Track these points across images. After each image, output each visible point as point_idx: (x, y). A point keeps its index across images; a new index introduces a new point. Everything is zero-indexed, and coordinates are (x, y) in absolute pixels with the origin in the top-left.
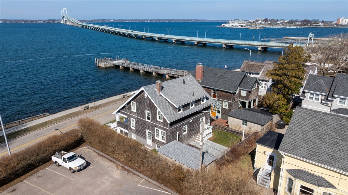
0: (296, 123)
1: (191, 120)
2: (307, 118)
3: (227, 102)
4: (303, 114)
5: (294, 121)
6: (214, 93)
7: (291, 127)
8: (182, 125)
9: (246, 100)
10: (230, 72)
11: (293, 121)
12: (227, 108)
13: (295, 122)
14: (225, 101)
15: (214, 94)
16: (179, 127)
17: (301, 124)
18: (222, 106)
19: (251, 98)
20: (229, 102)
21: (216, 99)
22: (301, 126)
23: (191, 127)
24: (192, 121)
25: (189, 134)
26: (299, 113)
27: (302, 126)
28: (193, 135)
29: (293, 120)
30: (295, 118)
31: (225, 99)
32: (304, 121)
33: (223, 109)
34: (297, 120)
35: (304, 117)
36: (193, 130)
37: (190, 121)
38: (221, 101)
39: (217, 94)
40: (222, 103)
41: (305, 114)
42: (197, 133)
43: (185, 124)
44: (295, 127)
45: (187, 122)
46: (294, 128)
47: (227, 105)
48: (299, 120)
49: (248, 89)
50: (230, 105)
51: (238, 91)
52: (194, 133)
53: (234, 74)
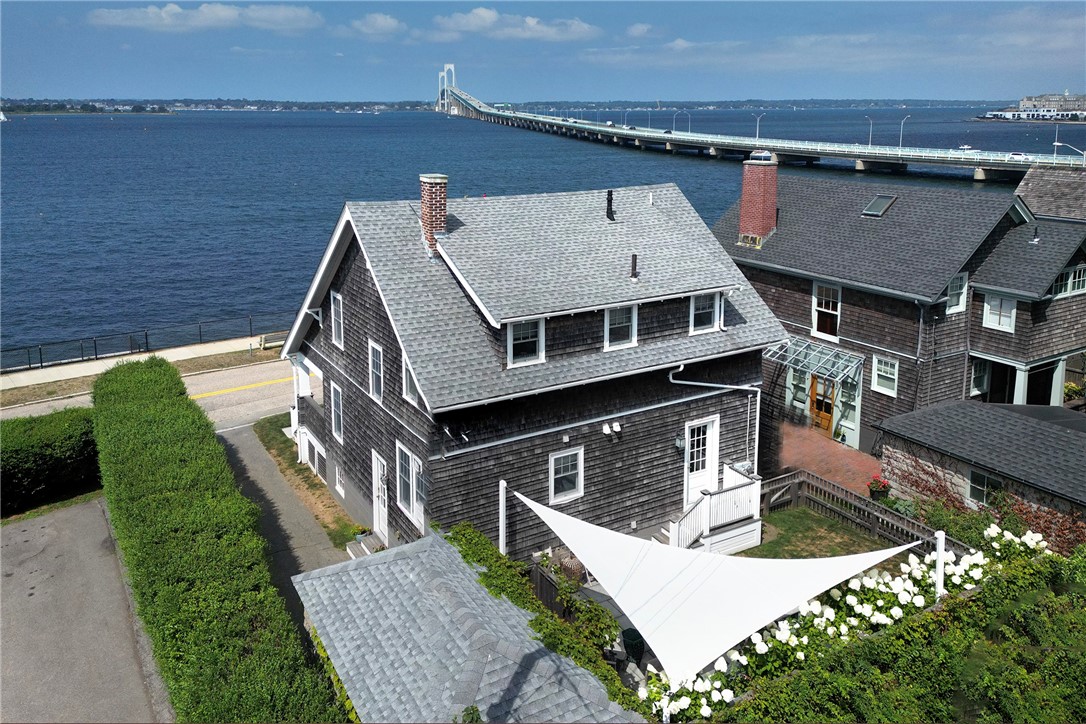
1: (610, 422)
3: (894, 356)
6: (827, 307)
8: (541, 446)
9: (1015, 357)
10: (920, 199)
12: (893, 394)
14: (884, 353)
15: (823, 310)
16: (518, 452)
18: (867, 382)
19: (1047, 346)
20: (902, 361)
21: (835, 339)
23: (611, 463)
24: (617, 427)
25: (595, 508)
28: (629, 517)
31: (879, 343)
33: (871, 397)
36: (628, 486)
37: (606, 430)
38: (861, 349)
39: (838, 313)
40: (866, 365)
42: (663, 506)
43: (566, 439)
45: (586, 430)
47: (896, 377)
49: (1023, 288)
50: (910, 378)
51: (963, 299)
52: (641, 504)
53: (945, 208)
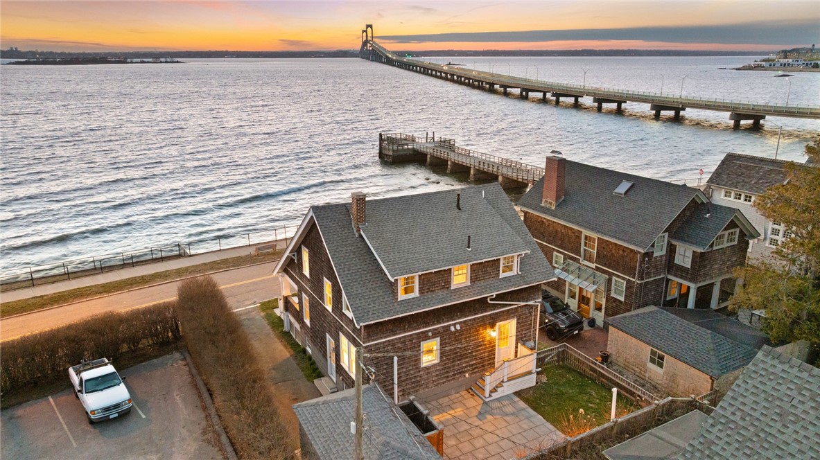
0: (741, 423)
1: (454, 325)
2: (798, 412)
3: (623, 279)
4: (783, 388)
5: (734, 414)
7: (712, 437)
8: (417, 338)
9: (690, 281)
10: (646, 186)
11: (728, 414)
12: (622, 299)
13: (737, 418)
14: (618, 276)
15: (587, 248)
16: (404, 342)
17: (762, 435)
18: (609, 291)
20: (628, 282)
21: (593, 266)
22: (757, 447)
24: (458, 327)
26: (765, 380)
27: (766, 445)
29: (731, 409)
30: (741, 399)
31: (617, 270)
32: (779, 426)
33: (611, 300)
34: (746, 409)
35: (787, 406)
36: (464, 356)
37: (452, 329)
38: (606, 272)
40: (609, 282)
41: (794, 393)
42: (484, 366)
43: (430, 334)
44: (729, 444)
45: (441, 329)
46: (721, 443)
47: (624, 290)
48: (757, 414)
50: (631, 291)
51: (664, 247)
52: (471, 365)
